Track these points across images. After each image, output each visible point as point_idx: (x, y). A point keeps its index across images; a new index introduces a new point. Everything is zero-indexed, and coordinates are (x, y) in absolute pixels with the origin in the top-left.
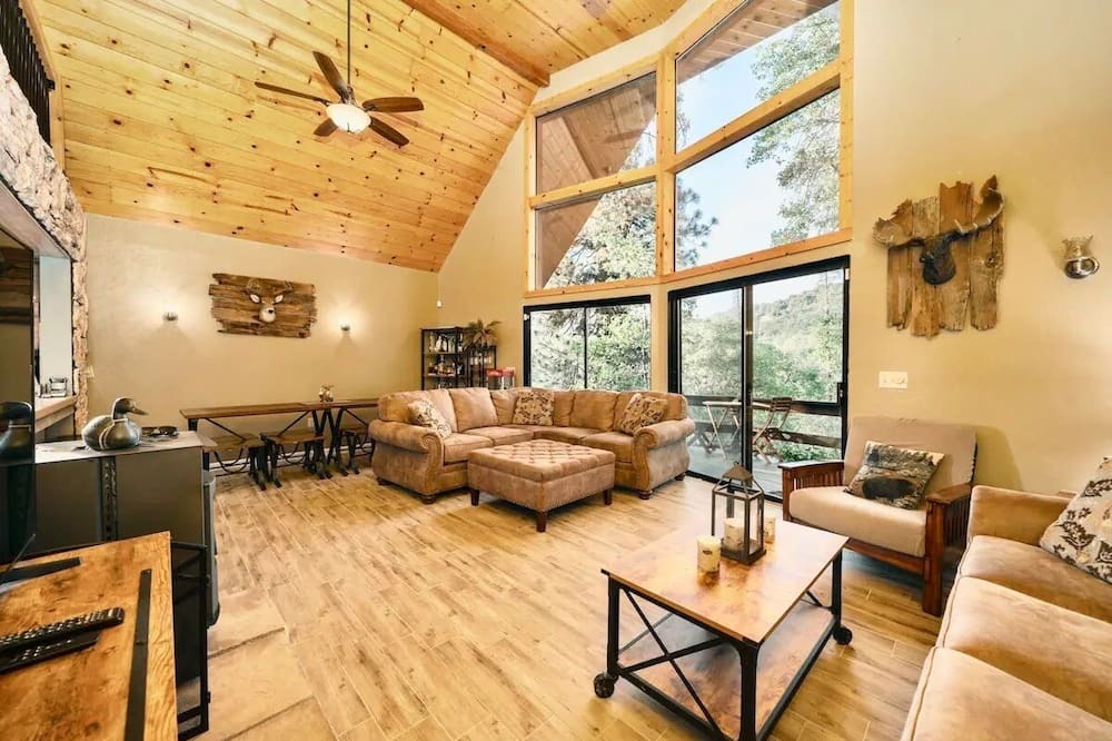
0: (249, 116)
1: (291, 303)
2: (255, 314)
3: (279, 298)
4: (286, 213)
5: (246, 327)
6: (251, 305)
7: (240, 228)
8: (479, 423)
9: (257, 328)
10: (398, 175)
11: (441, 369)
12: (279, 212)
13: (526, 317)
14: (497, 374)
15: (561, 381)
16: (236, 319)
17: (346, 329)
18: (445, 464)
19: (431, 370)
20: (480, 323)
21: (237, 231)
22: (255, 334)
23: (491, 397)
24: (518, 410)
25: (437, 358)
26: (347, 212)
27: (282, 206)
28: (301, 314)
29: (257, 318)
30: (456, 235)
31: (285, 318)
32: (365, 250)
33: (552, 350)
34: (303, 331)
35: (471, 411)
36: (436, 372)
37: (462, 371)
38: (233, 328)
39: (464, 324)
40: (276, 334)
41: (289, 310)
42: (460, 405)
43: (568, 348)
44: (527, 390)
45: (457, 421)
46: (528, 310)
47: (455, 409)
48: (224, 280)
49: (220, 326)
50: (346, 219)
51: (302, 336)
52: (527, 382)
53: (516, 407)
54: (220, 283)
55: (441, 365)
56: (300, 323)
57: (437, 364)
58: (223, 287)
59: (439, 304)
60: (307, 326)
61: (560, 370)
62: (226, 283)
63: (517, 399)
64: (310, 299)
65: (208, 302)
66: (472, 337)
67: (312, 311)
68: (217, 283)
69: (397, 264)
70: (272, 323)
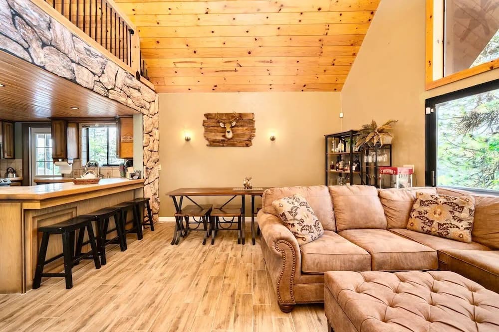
0: (207, 13)
1: (241, 126)
2: (223, 134)
3: (234, 124)
4: (236, 70)
5: (219, 142)
6: (221, 129)
7: (216, 86)
8: (362, 223)
9: (225, 143)
10: (301, 17)
11: (341, 167)
12: (231, 71)
13: (428, 110)
14: (391, 171)
15: (476, 177)
16: (214, 138)
17: (273, 139)
18: (303, 273)
19: (333, 167)
20: (374, 124)
21: (214, 88)
22: (223, 146)
23: (379, 196)
24: (414, 214)
25: (339, 157)
26: (269, 59)
27: (233, 66)
28: (247, 132)
29: (224, 136)
30: (354, 54)
31: (238, 135)
32: (284, 85)
33: (465, 149)
34: (248, 142)
35: (352, 210)
36: (337, 168)
37: (358, 169)
38: (213, 143)
39: (358, 127)
40: (233, 145)
41: (240, 130)
42: (340, 203)
43: (487, 146)
44: (429, 191)
45: (335, 219)
46: (430, 102)
47: (334, 207)
48: (209, 117)
49: (207, 143)
50: (269, 64)
51: (247, 145)
52: (430, 181)
53: (411, 210)
54: (208, 119)
55: (341, 163)
56: (246, 138)
57: (338, 162)
58: (209, 121)
59: (341, 115)
60: (249, 140)
61: (475, 167)
62: (211, 118)
63: (413, 202)
64: (252, 122)
65: (203, 129)
66: (364, 137)
67: (253, 129)
68: (206, 119)
69: (308, 90)
70: (232, 139)
